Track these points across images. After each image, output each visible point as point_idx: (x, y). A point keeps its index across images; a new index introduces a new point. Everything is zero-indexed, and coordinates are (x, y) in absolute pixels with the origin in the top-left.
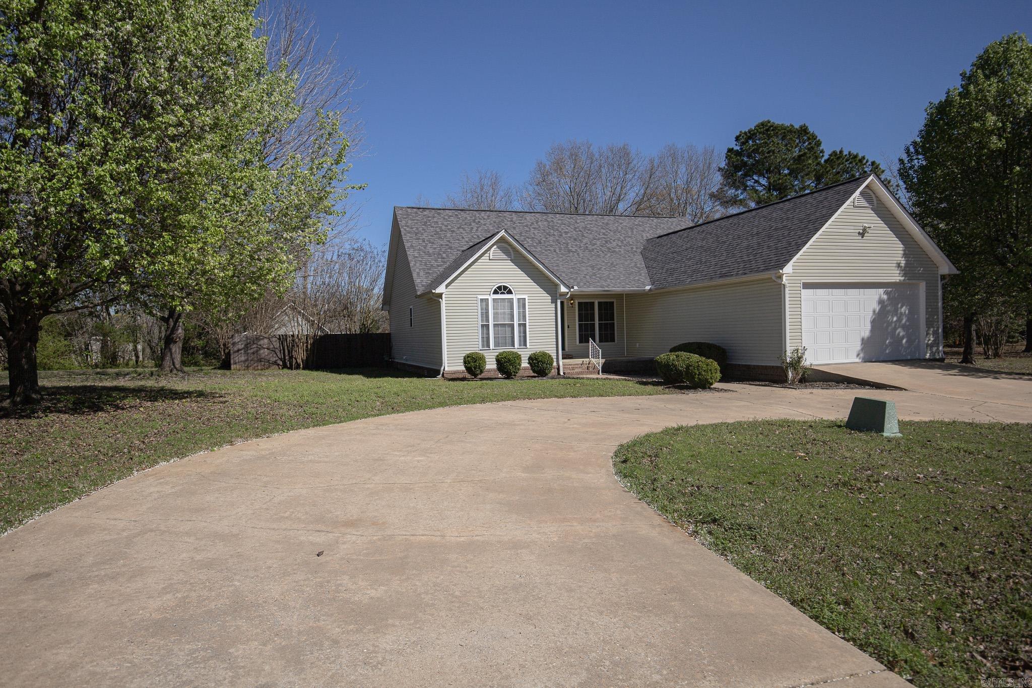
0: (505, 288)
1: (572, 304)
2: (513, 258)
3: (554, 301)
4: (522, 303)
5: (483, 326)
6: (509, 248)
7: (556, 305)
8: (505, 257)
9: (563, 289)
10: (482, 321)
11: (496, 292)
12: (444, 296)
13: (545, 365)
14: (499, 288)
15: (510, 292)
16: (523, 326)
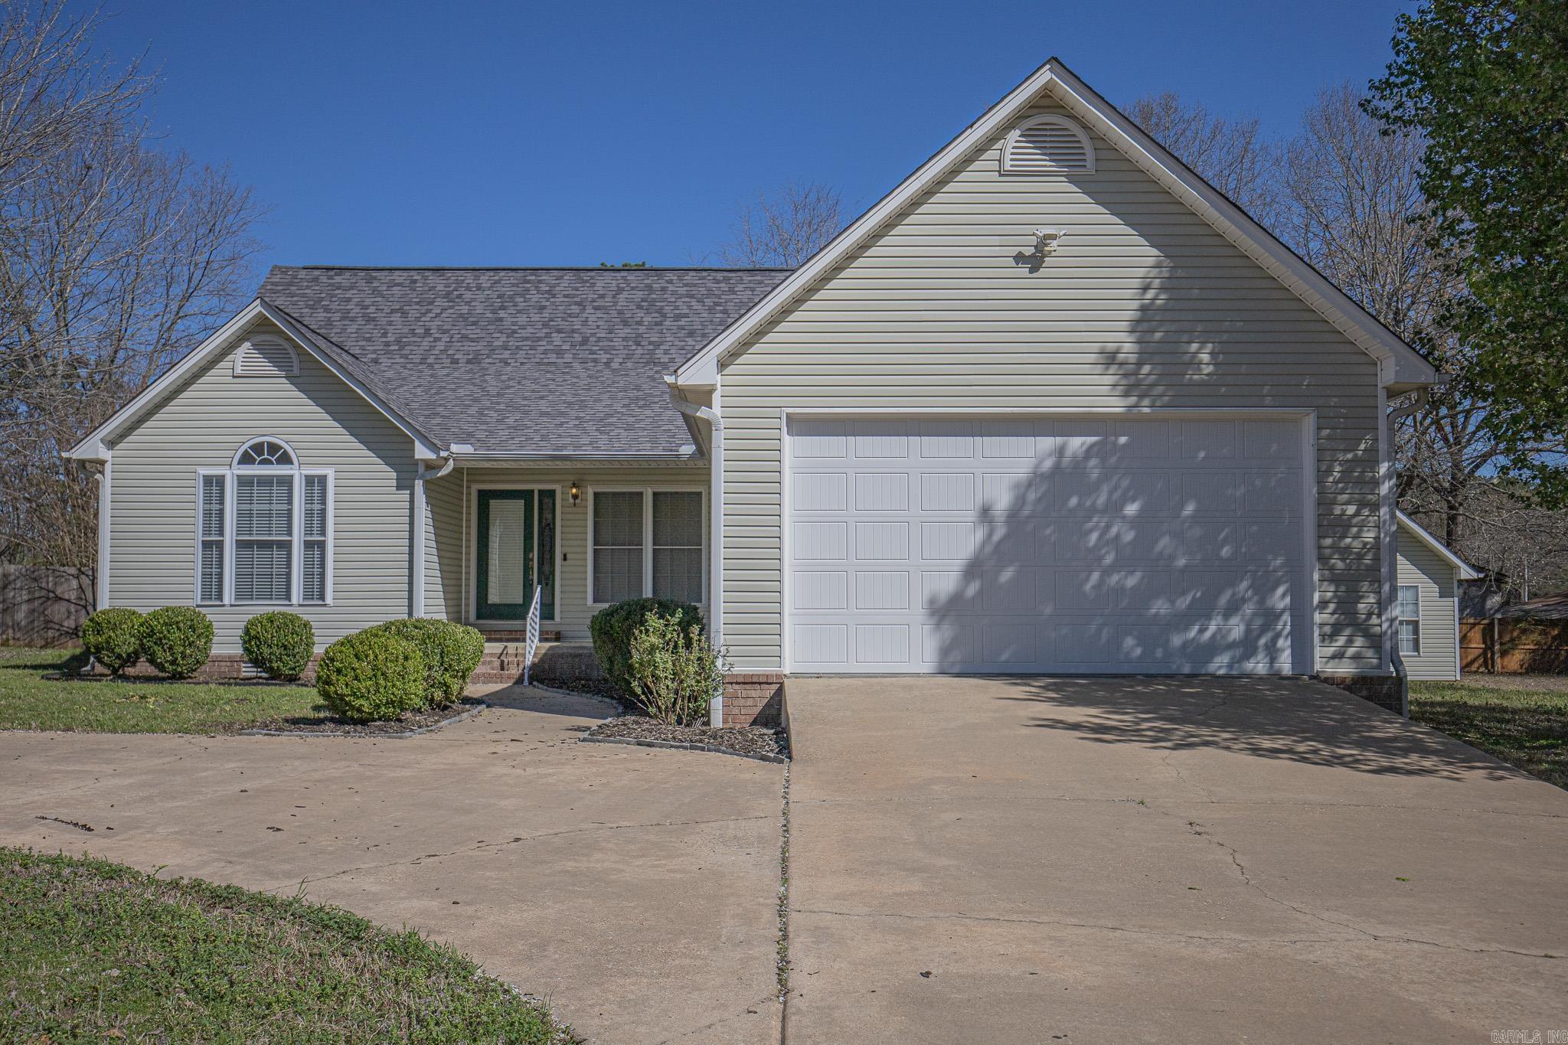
0: (274, 448)
1: (575, 497)
2: (296, 371)
3: (404, 484)
4: (316, 484)
5: (206, 545)
6: (286, 345)
7: (412, 495)
8: (271, 369)
9: (422, 452)
10: (207, 531)
11: (246, 459)
12: (108, 467)
13: (266, 651)
14: (258, 448)
15: (285, 459)
16: (315, 547)
